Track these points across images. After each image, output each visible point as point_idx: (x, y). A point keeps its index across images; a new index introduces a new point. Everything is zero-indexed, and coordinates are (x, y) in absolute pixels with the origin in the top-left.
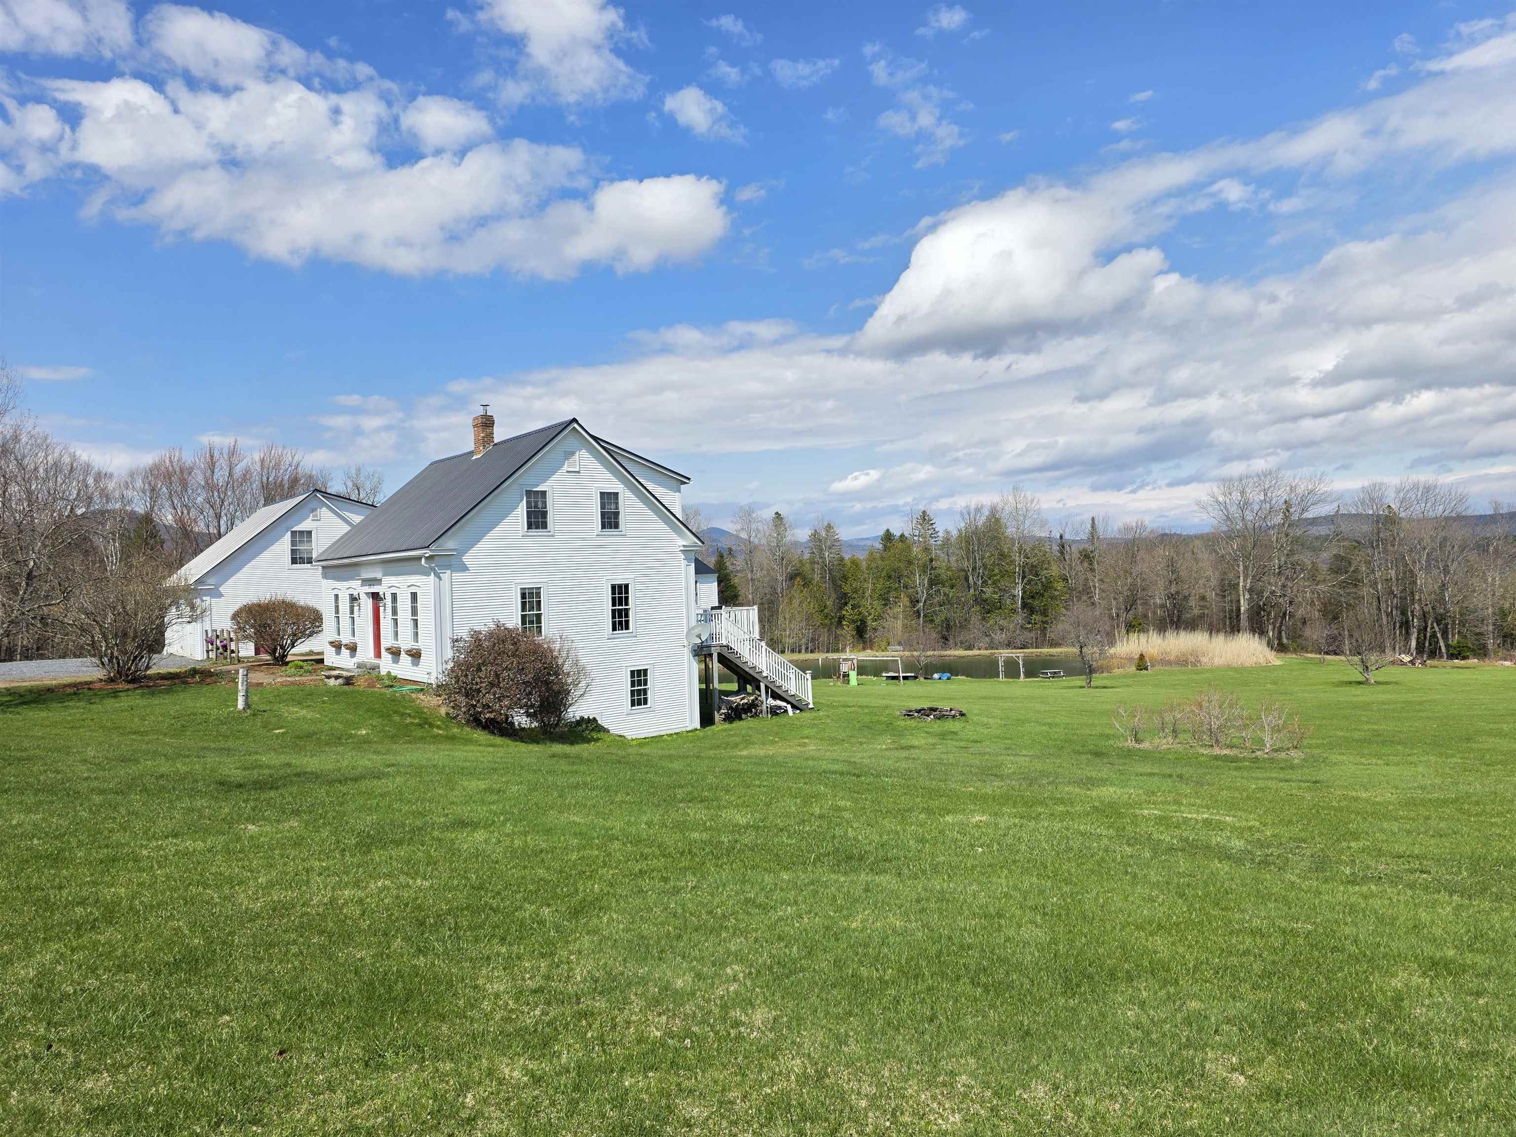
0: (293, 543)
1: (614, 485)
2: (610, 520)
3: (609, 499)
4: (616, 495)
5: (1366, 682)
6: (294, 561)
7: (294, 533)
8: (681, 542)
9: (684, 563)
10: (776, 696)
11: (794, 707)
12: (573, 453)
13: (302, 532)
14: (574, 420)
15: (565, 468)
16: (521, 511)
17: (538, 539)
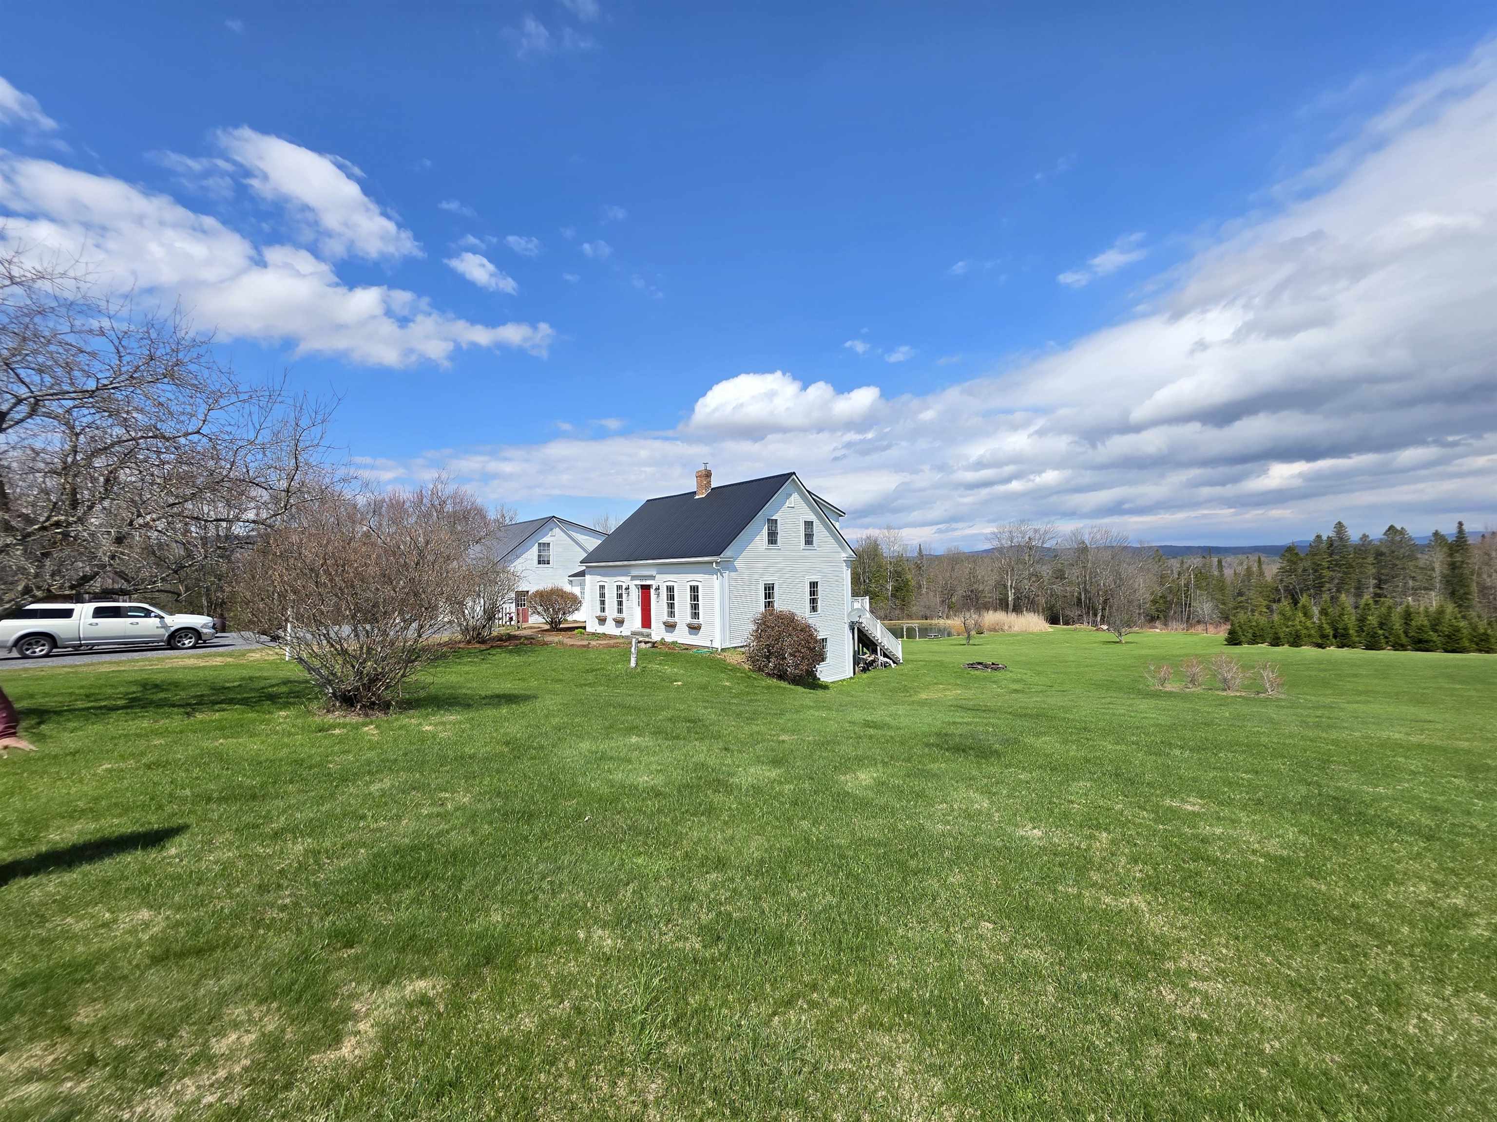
0: (539, 551)
1: (812, 517)
2: (809, 539)
3: (809, 524)
4: (812, 522)
5: (1120, 642)
6: (539, 562)
7: (539, 544)
8: (844, 555)
9: (845, 568)
10: (885, 656)
11: (894, 662)
12: (791, 495)
13: (544, 544)
14: (794, 473)
15: (787, 504)
16: (765, 531)
17: (773, 551)
